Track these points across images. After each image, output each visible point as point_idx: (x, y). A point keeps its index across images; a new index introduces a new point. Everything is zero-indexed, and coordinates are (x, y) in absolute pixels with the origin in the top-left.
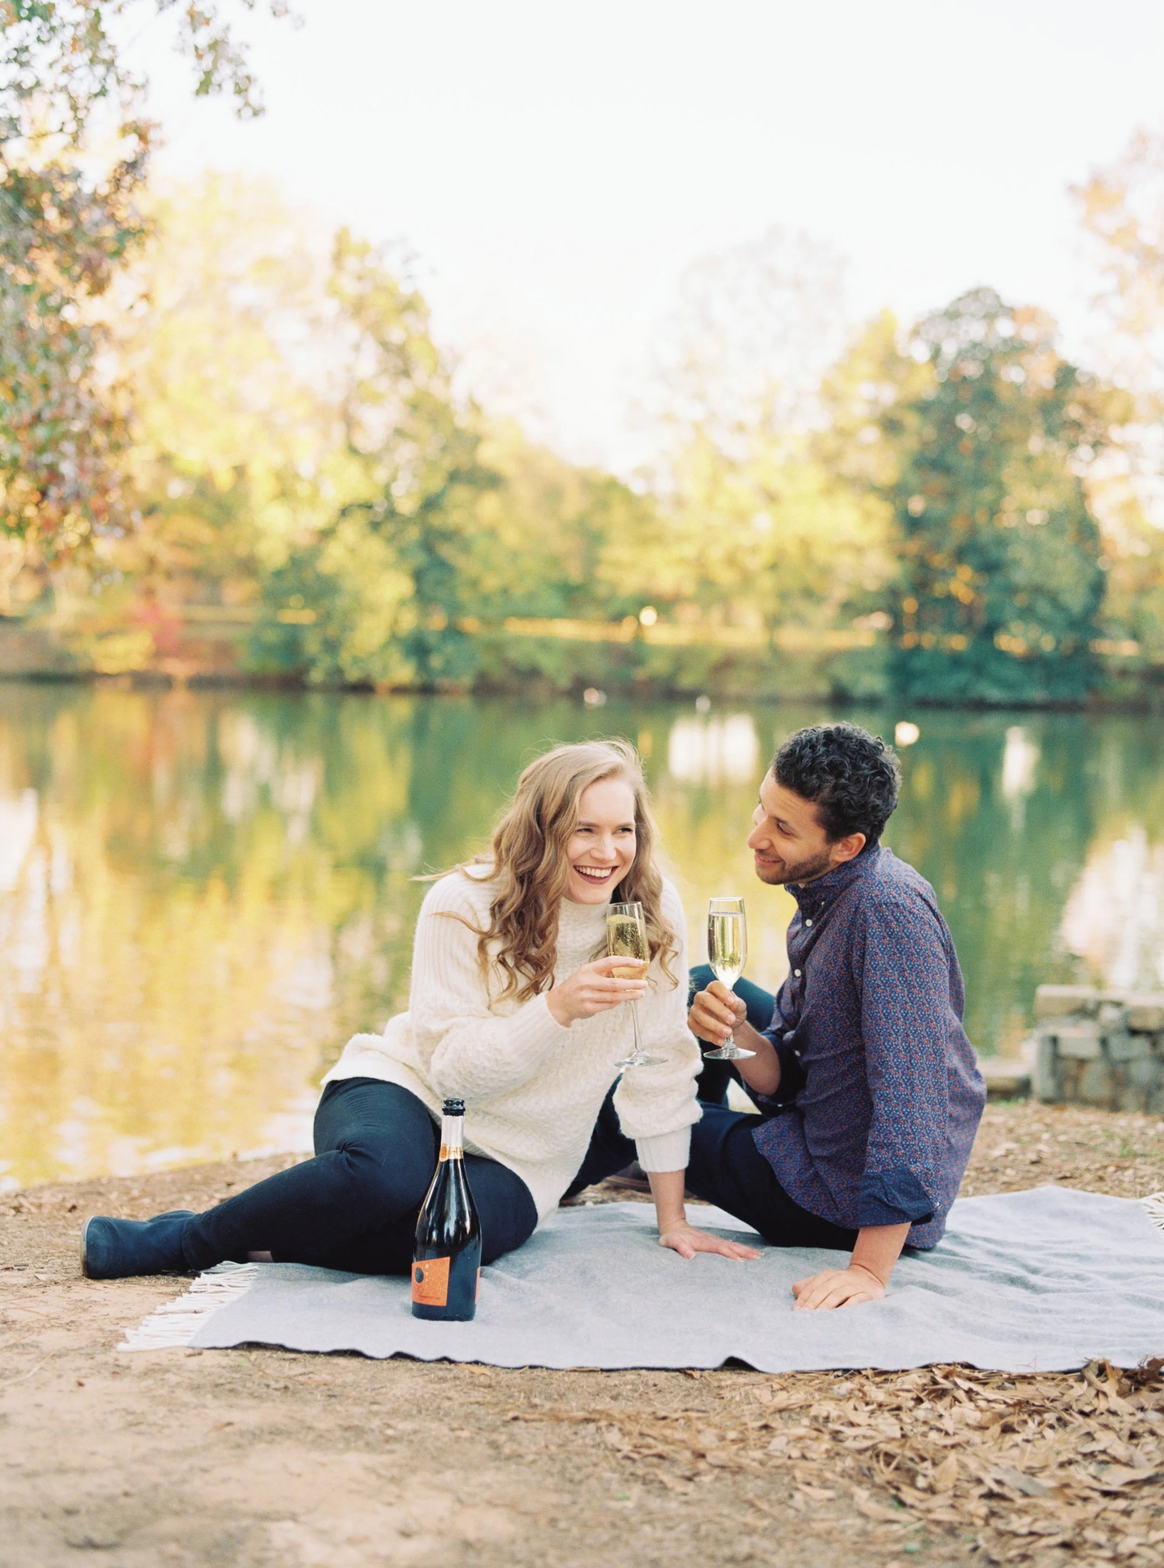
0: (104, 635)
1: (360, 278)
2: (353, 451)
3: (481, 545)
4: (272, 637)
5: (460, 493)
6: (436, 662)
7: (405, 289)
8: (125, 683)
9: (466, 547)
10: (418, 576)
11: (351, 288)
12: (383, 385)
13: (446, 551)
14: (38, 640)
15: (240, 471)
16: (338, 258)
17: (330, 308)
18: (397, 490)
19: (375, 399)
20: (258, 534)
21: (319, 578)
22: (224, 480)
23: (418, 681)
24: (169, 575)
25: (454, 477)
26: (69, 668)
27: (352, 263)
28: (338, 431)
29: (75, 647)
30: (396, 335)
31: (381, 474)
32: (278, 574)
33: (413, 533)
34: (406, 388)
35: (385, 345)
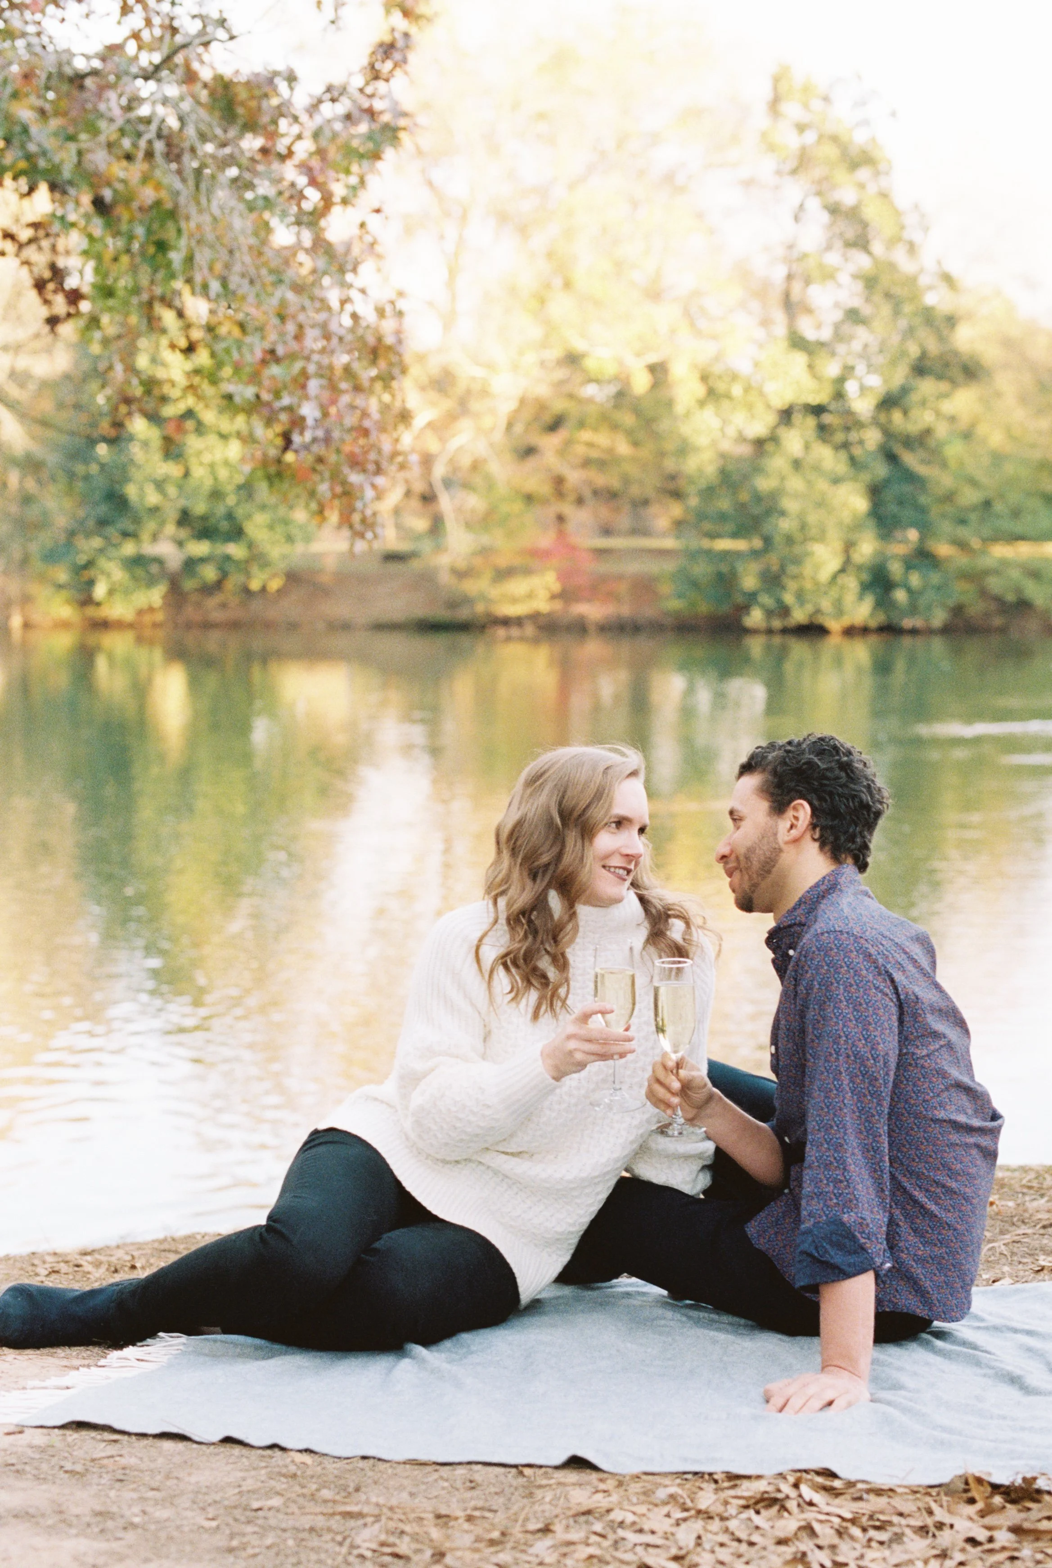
0: (503, 574)
1: (801, 128)
2: (797, 342)
3: (954, 450)
4: (702, 570)
5: (927, 387)
6: (900, 596)
7: (860, 138)
8: (529, 630)
9: (936, 456)
10: (875, 491)
11: (792, 141)
12: (833, 258)
13: (910, 459)
14: (427, 578)
15: (658, 371)
16: (775, 104)
17: (766, 166)
18: (851, 387)
19: (829, 275)
20: (684, 449)
21: (758, 498)
22: (641, 383)
23: (881, 618)
24: (580, 501)
25: (920, 369)
26: (463, 614)
27: (792, 110)
28: (779, 317)
29: (471, 587)
30: (847, 196)
31: (832, 369)
32: (709, 492)
33: (872, 438)
34: (862, 261)
35: (834, 210)
